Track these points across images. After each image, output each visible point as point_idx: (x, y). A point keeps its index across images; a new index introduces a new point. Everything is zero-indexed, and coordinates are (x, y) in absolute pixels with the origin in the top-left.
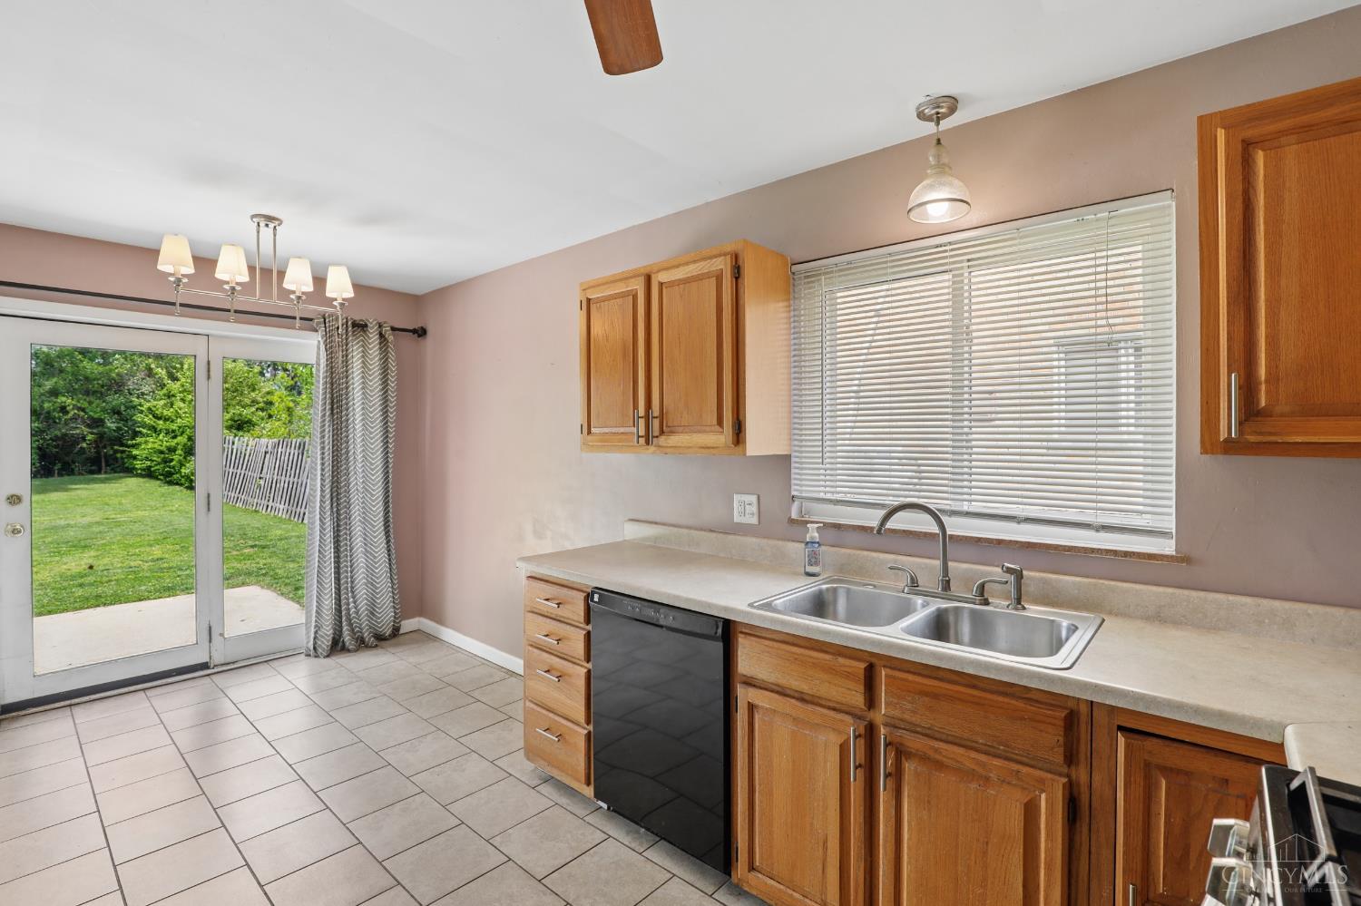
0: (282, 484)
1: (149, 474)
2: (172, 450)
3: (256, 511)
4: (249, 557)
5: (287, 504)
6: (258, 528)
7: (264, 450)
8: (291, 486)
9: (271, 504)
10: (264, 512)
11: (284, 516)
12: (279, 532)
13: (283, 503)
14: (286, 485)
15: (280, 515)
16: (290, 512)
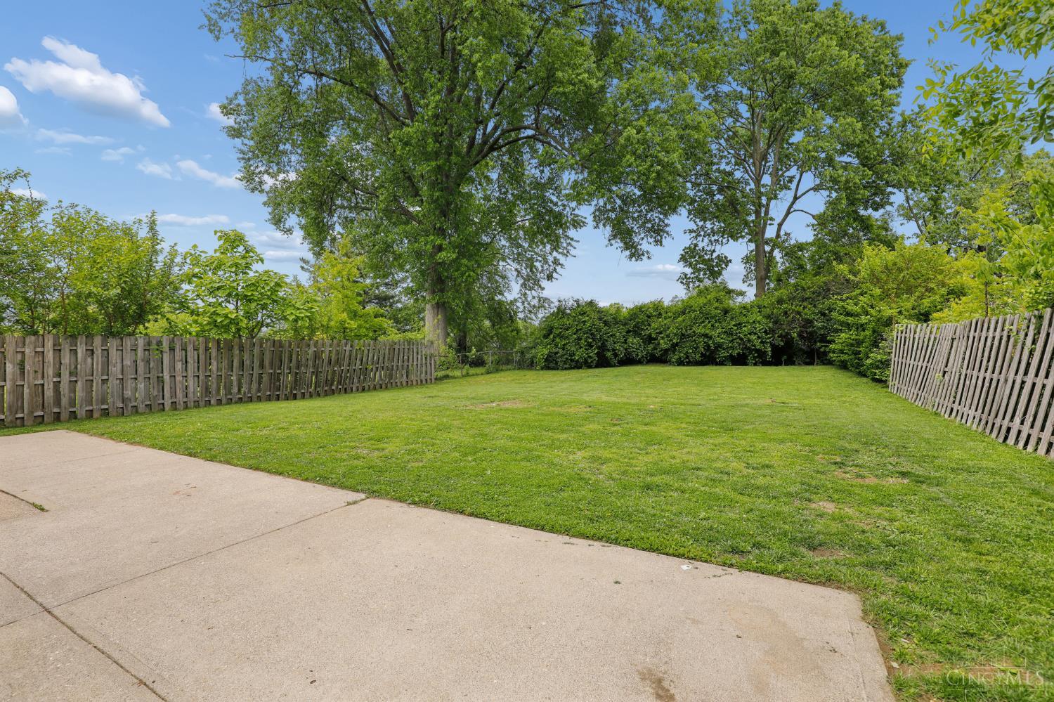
0: (974, 381)
1: (843, 366)
2: (859, 343)
3: (936, 414)
4: (885, 499)
5: (980, 411)
6: (928, 442)
7: (951, 335)
8: (987, 384)
9: (956, 406)
10: (946, 416)
11: (974, 427)
12: (957, 454)
13: (974, 407)
14: (980, 383)
15: (969, 424)
16: (983, 422)
